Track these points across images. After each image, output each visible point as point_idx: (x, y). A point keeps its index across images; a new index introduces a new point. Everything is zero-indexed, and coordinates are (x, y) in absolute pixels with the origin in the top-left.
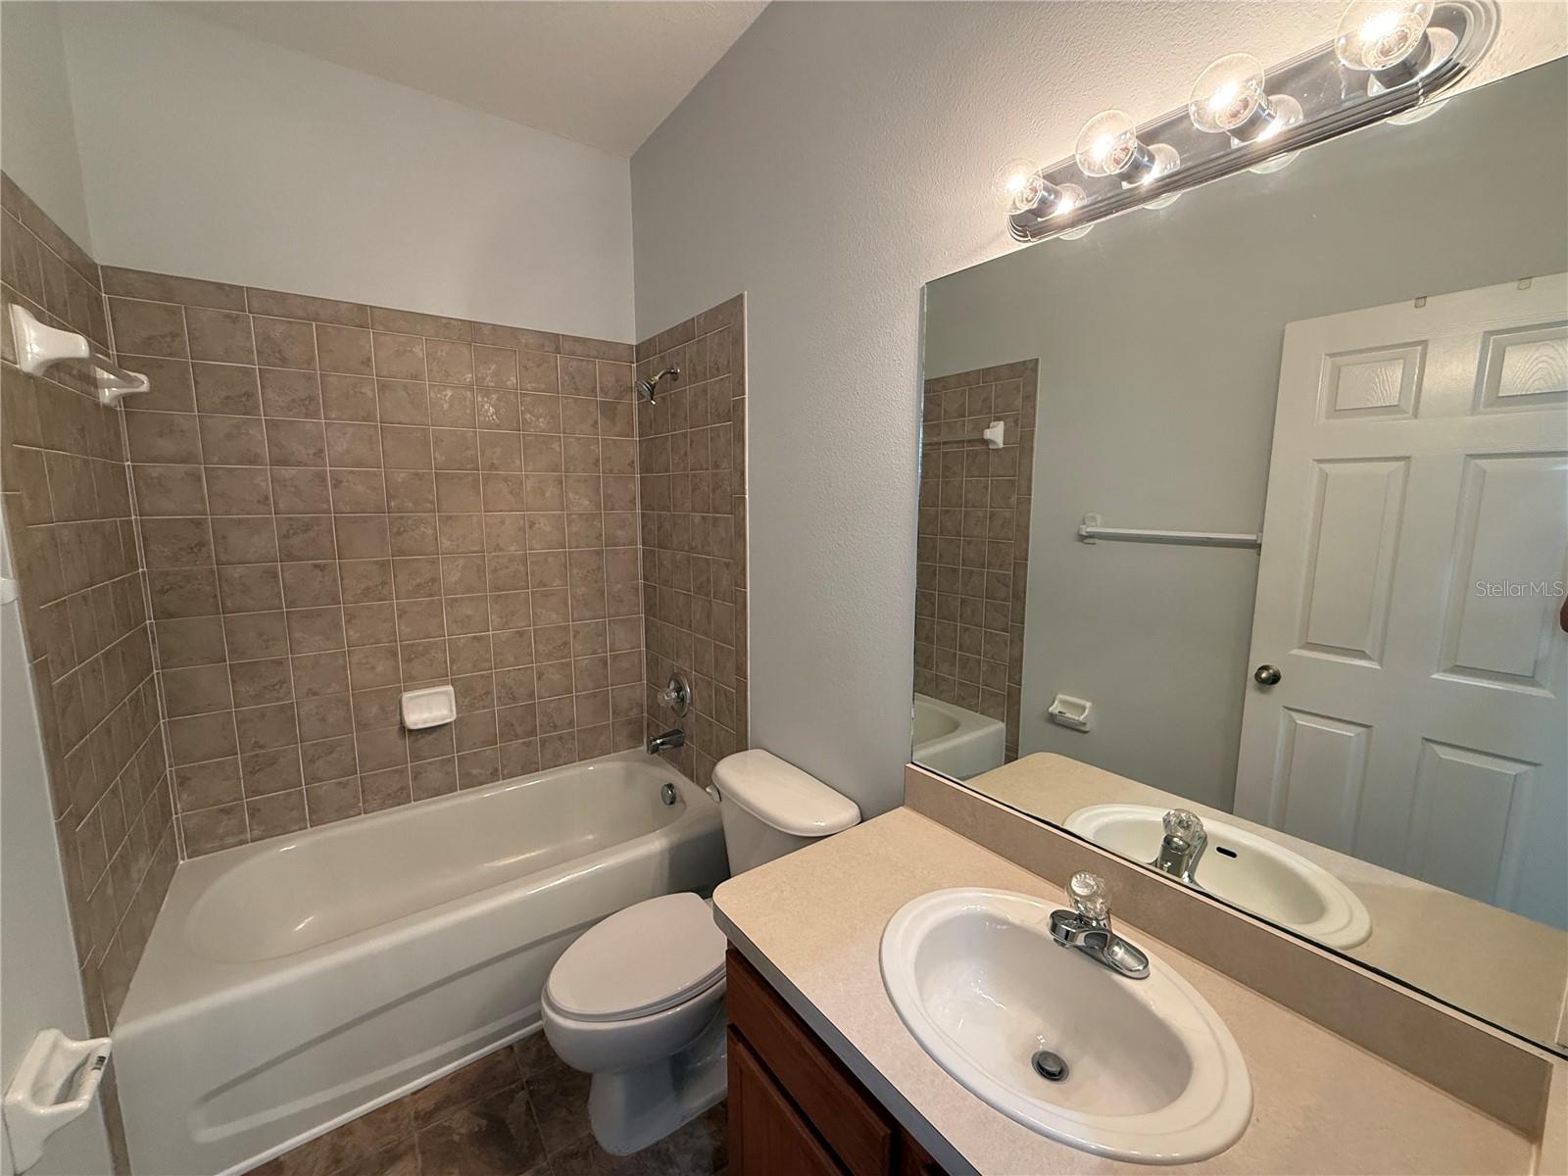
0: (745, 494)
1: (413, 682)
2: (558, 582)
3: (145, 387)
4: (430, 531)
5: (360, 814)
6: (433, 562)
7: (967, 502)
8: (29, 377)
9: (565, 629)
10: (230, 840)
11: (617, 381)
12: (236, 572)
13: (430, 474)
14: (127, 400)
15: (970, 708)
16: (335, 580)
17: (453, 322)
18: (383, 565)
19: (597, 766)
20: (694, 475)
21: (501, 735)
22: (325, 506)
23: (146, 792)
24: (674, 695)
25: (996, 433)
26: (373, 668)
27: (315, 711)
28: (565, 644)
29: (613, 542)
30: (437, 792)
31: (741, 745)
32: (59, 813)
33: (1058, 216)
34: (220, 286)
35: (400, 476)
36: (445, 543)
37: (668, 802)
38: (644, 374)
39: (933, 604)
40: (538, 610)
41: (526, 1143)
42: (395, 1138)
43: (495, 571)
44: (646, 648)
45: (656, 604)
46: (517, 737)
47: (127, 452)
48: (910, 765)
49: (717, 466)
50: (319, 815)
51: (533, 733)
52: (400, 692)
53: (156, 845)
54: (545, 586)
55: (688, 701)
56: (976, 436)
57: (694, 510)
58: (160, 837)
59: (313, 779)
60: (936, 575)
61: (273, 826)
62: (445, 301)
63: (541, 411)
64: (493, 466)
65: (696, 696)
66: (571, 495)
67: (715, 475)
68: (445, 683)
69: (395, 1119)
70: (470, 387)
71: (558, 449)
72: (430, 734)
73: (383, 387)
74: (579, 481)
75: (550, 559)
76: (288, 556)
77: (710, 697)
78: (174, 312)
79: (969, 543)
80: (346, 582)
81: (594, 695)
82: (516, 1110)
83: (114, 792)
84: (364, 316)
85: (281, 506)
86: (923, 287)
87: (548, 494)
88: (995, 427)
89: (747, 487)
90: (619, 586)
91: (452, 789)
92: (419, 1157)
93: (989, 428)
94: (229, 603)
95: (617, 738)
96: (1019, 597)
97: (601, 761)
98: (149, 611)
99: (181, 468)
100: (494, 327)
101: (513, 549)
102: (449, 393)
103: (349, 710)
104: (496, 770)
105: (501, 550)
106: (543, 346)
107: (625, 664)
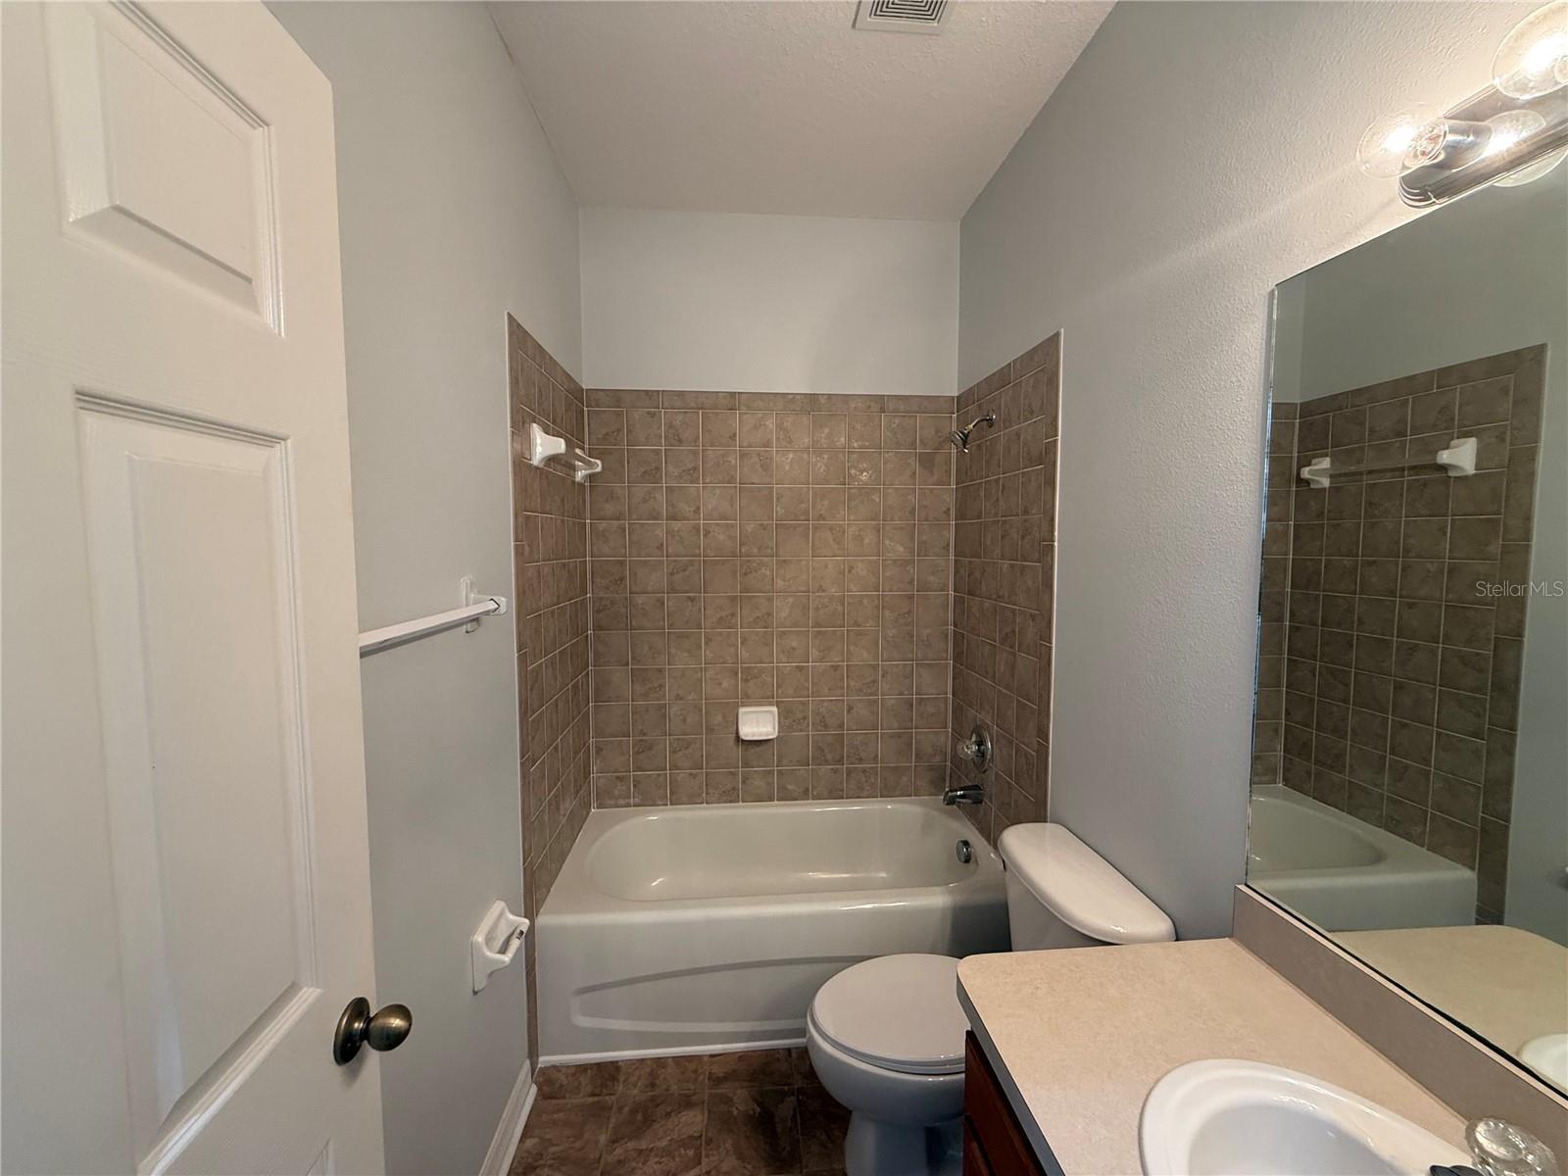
0: (1053, 541)
1: (749, 700)
2: (871, 623)
3: (599, 469)
4: (768, 573)
5: (702, 803)
6: (770, 600)
7: (1407, 551)
8: (537, 468)
9: (875, 667)
10: (621, 802)
11: (937, 432)
12: (640, 599)
13: (772, 525)
14: (591, 477)
15: (1408, 837)
16: (700, 610)
17: (798, 397)
18: (733, 599)
19: (898, 806)
20: (1004, 522)
21: (813, 758)
22: (697, 551)
23: (576, 753)
24: (975, 748)
25: (1462, 456)
26: (720, 684)
27: (679, 713)
28: (874, 682)
29: (924, 587)
30: (759, 799)
31: (1039, 815)
32: (522, 757)
33: (1483, 160)
34: (647, 392)
35: (750, 527)
36: (780, 583)
37: (963, 860)
38: (963, 422)
39: (1347, 685)
40: (852, 648)
41: (788, 1149)
42: (693, 1087)
43: (817, 609)
44: (953, 695)
45: (963, 652)
46: (827, 762)
47: (588, 514)
48: (1243, 887)
49: (1026, 512)
50: (676, 796)
51: (840, 761)
52: (737, 706)
53: (578, 792)
54: (859, 626)
55: (989, 757)
56: (1425, 460)
57: (1003, 557)
58: (580, 789)
59: (674, 767)
60: (1351, 646)
61: (648, 801)
62: (791, 379)
63: (865, 465)
64: (821, 517)
65: (996, 751)
66: (887, 542)
67: (1025, 521)
68: (771, 704)
69: (695, 1071)
70: (806, 450)
71: (877, 500)
72: (758, 746)
73: (743, 456)
74: (895, 529)
75: (865, 601)
76: (672, 590)
77: (1011, 756)
78: (619, 414)
79: (1411, 606)
80: (707, 611)
81: (899, 736)
82: (786, 1109)
83: (556, 748)
84: (733, 401)
85: (670, 550)
86: (1273, 291)
87: (866, 541)
88: (1456, 447)
89: (1056, 534)
90: (928, 631)
91: (771, 799)
92: (706, 1115)
93: (1447, 448)
94: (634, 623)
95: (919, 783)
96: (1506, 689)
97: (901, 802)
98: (590, 625)
99: (615, 523)
100: (830, 396)
101: (833, 590)
102: (791, 456)
103: (701, 716)
104: (807, 789)
105: (824, 591)
106: (870, 407)
107: (931, 710)
